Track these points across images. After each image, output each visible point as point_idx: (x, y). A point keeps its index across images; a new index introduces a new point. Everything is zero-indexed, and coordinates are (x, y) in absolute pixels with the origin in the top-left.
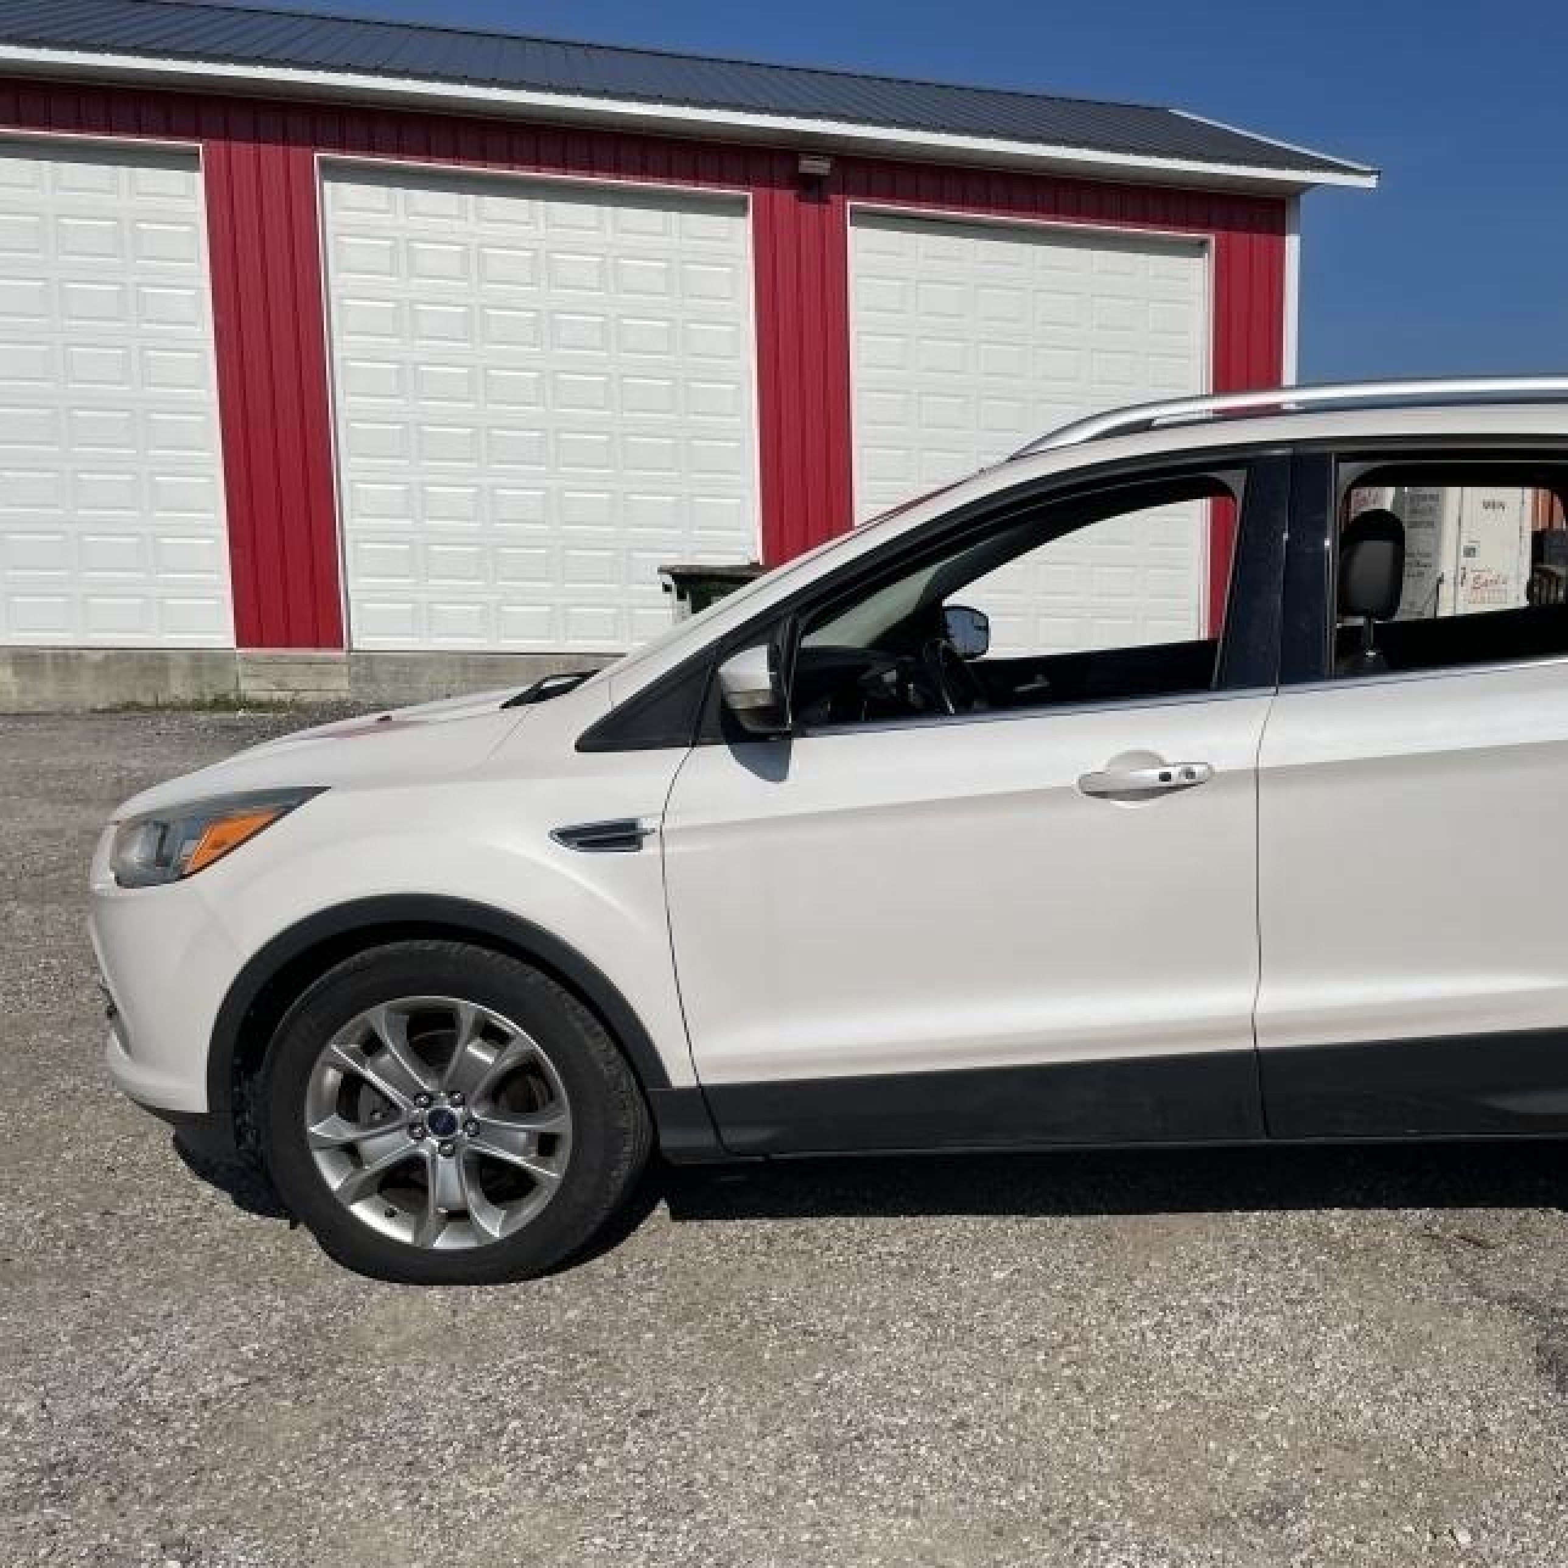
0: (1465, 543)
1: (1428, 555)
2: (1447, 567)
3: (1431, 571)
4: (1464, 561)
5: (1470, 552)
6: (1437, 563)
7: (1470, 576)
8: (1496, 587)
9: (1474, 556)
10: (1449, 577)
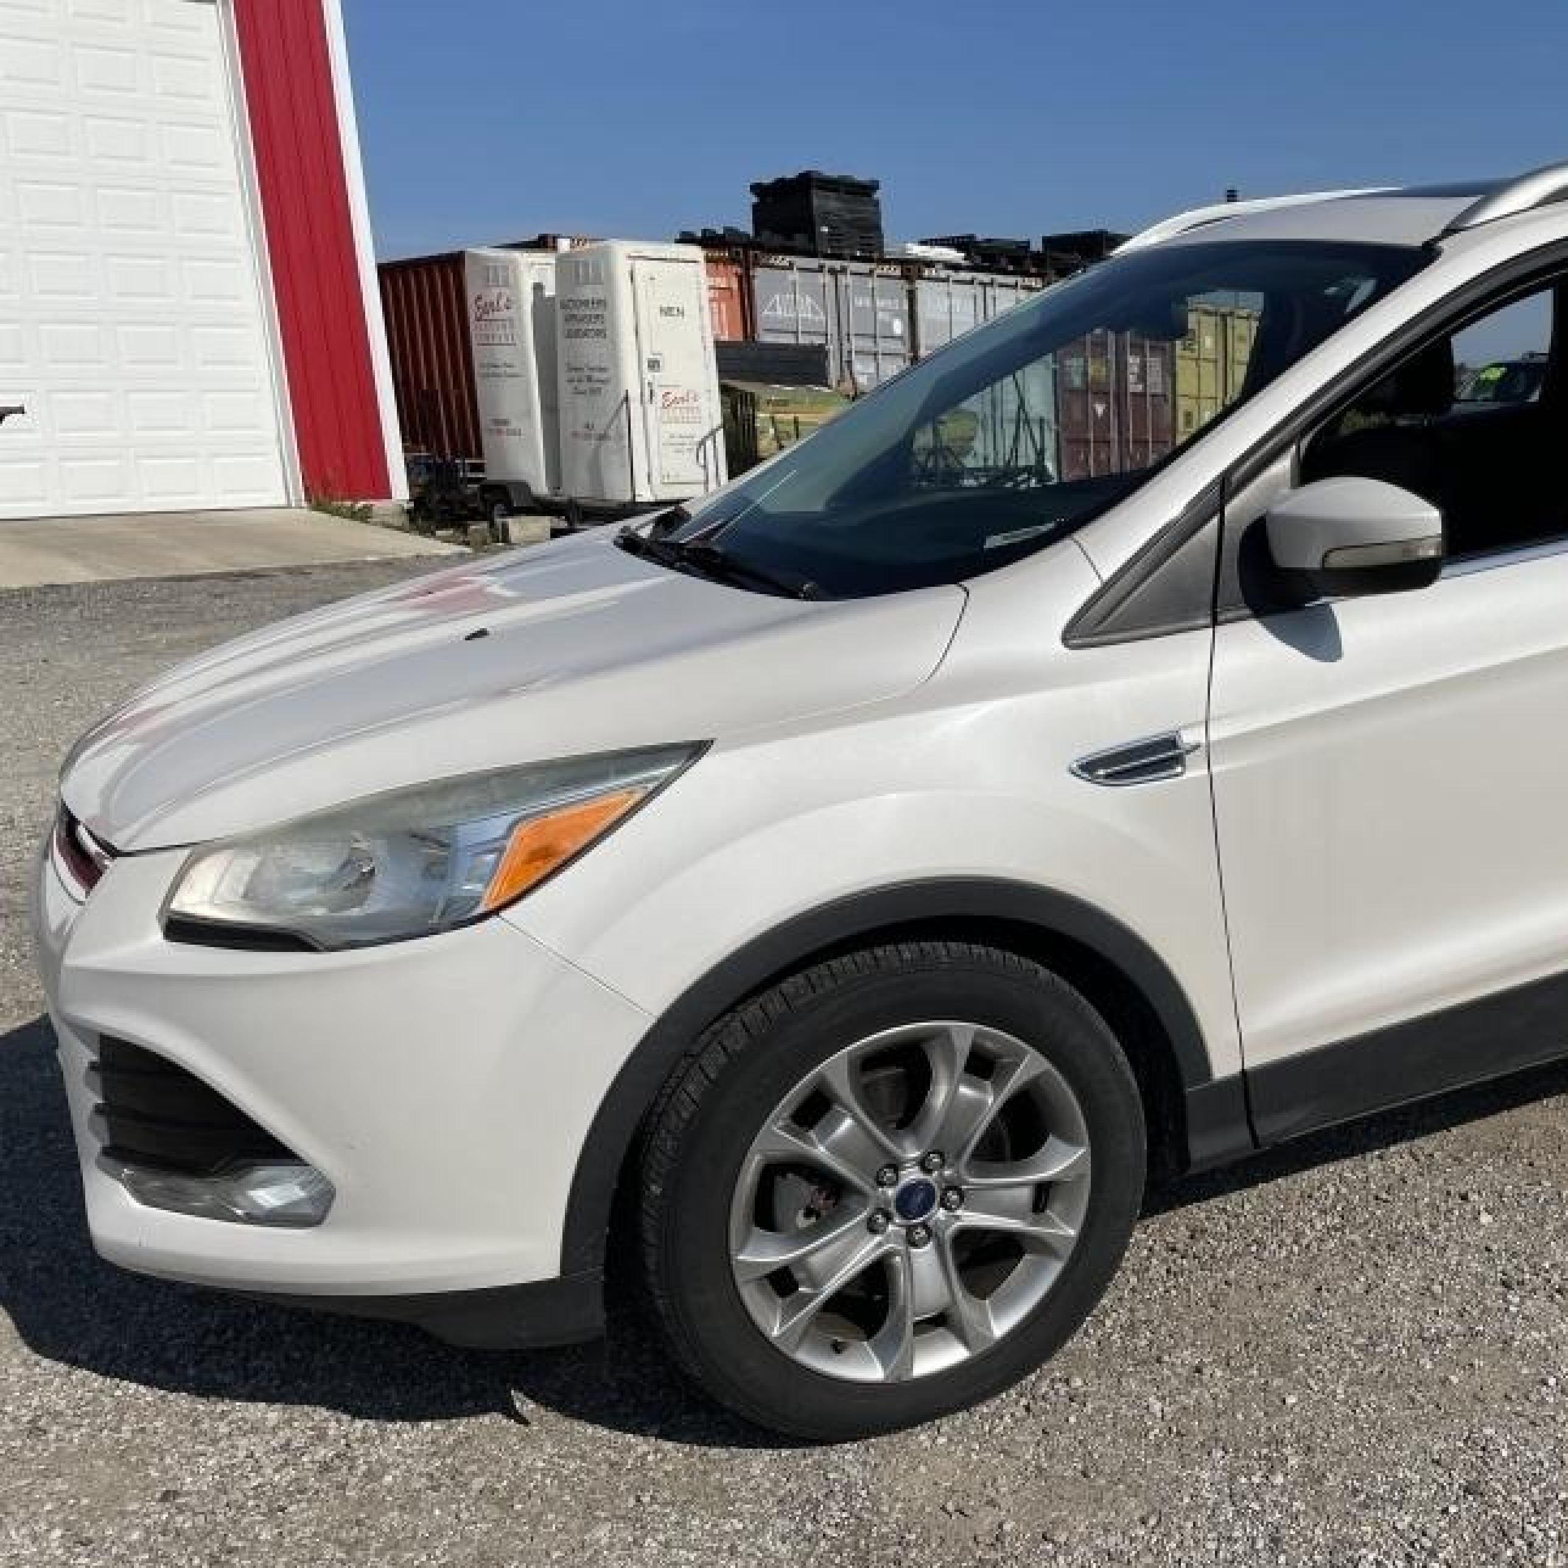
0: (647, 355)
1: (602, 370)
2: (630, 381)
3: (610, 387)
4: (649, 376)
5: (654, 365)
6: (616, 379)
7: (659, 393)
8: (686, 404)
9: (658, 371)
10: (634, 394)
